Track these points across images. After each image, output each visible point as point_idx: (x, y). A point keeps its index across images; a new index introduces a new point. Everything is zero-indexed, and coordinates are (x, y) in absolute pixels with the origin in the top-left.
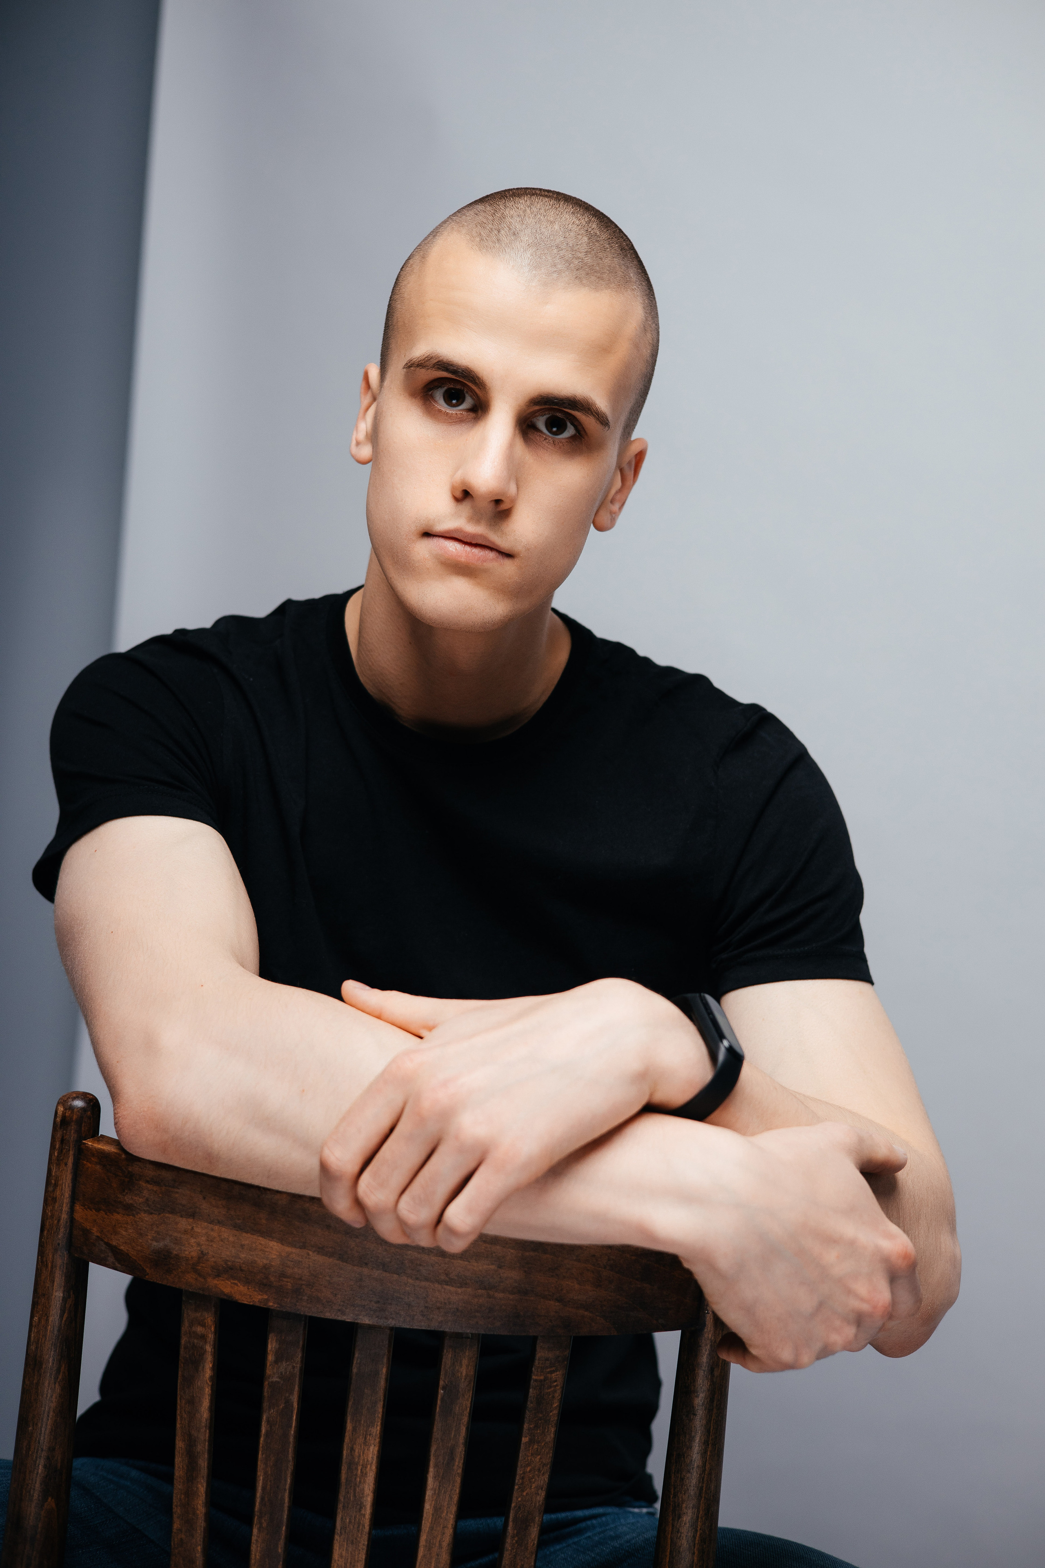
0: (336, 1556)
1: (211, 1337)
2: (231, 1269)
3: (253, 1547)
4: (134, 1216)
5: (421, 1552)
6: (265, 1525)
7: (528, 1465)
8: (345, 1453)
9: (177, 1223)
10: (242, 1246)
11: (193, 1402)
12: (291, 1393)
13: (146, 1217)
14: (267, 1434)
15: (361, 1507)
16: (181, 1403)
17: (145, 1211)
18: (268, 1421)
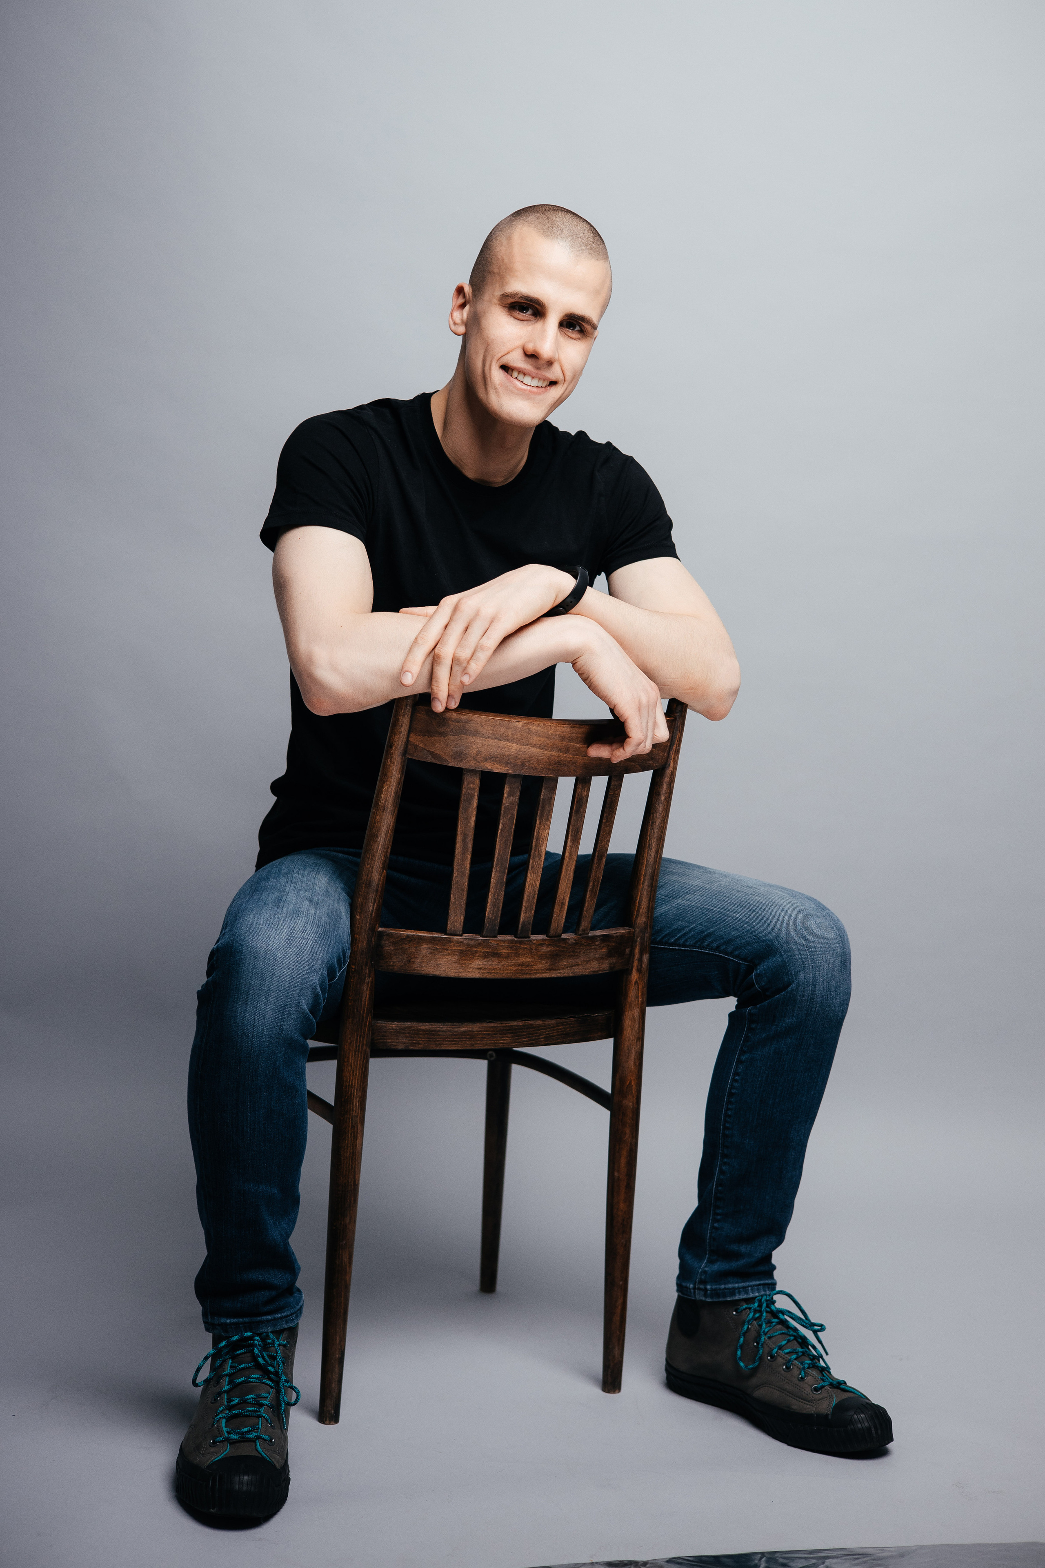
0: (528, 879)
1: (477, 789)
2: (492, 757)
3: (492, 880)
4: (444, 737)
5: (563, 874)
6: (498, 869)
7: (605, 832)
8: (535, 834)
9: (467, 739)
10: (499, 747)
11: (467, 819)
12: (514, 810)
13: (451, 737)
14: (502, 830)
15: (540, 856)
16: (461, 820)
17: (451, 735)
18: (502, 823)
